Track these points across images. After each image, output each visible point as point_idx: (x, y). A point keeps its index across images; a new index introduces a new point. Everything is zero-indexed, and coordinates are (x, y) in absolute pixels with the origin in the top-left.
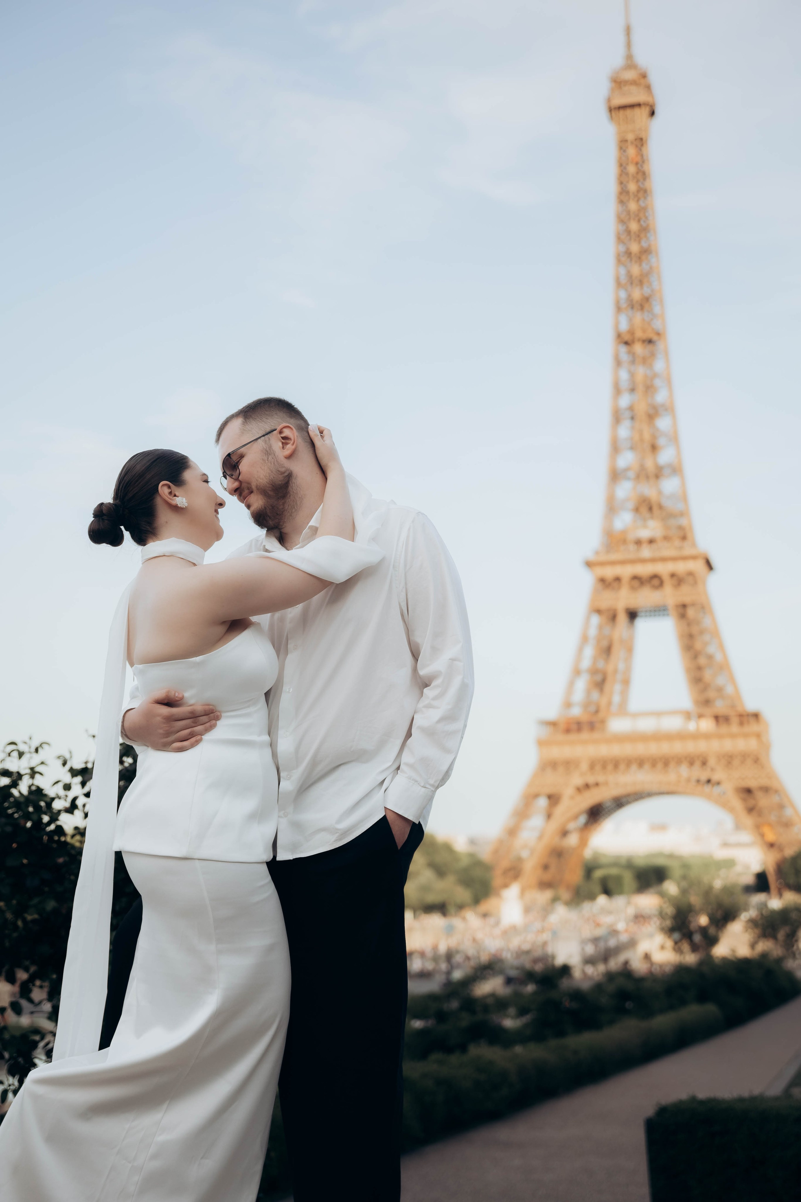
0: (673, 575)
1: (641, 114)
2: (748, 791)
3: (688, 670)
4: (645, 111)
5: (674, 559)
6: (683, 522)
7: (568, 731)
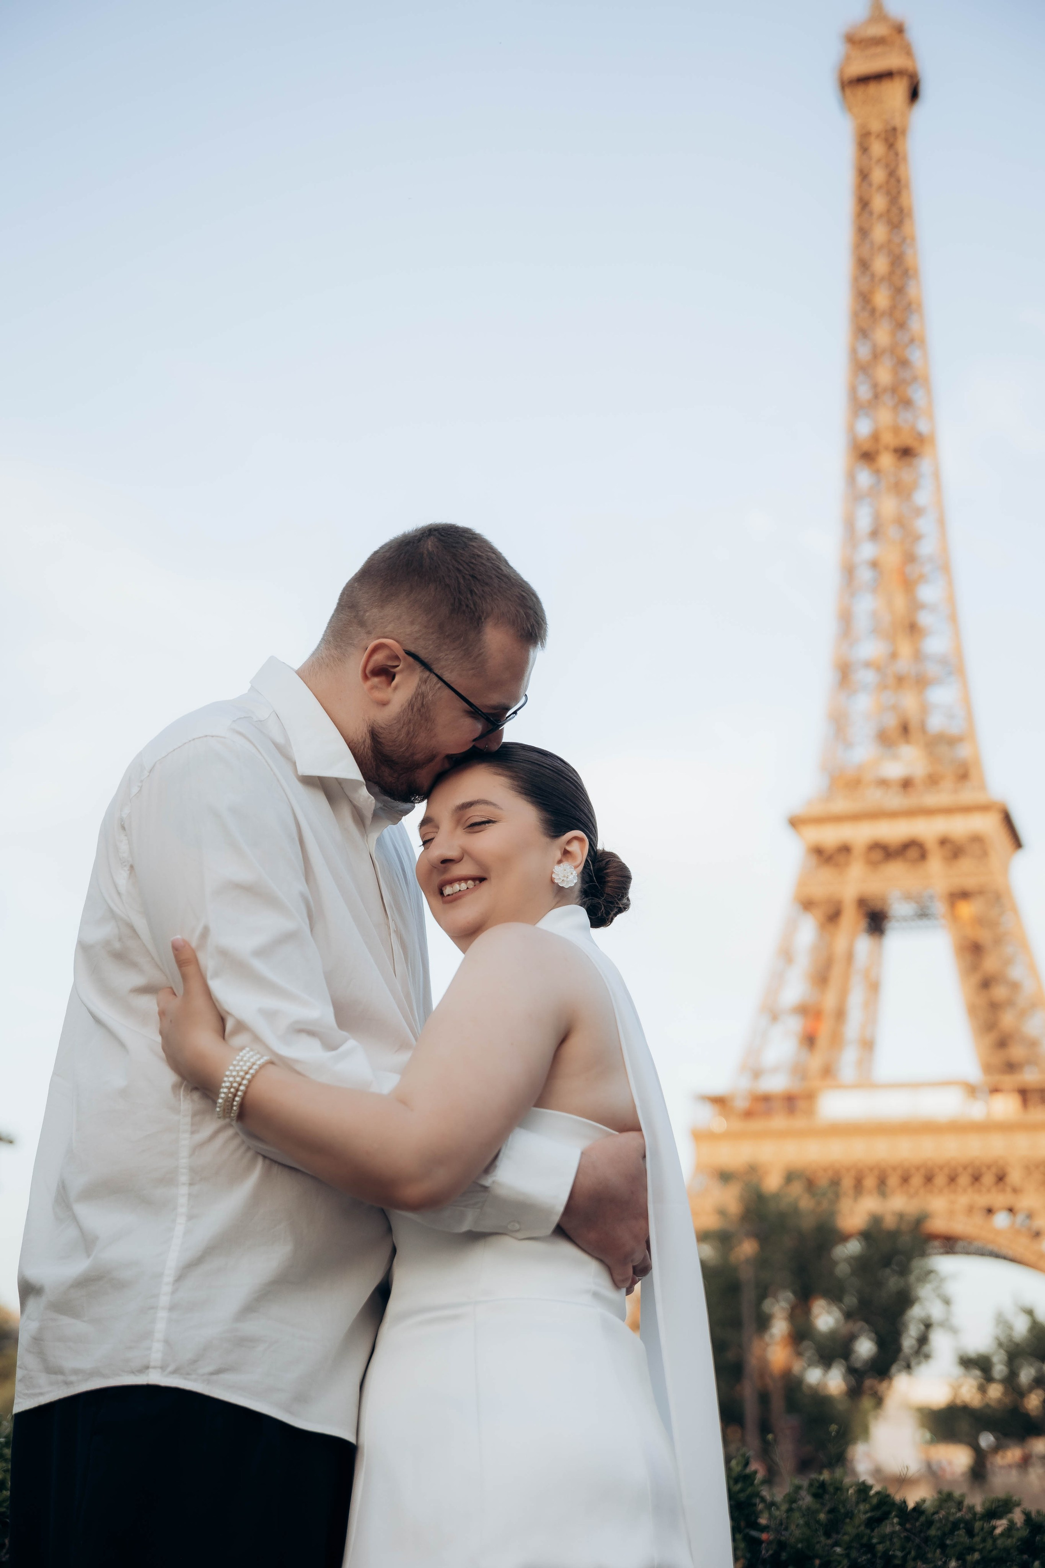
0: (944, 842)
3: (972, 1010)
5: (948, 811)
6: (964, 752)
7: (748, 1114)
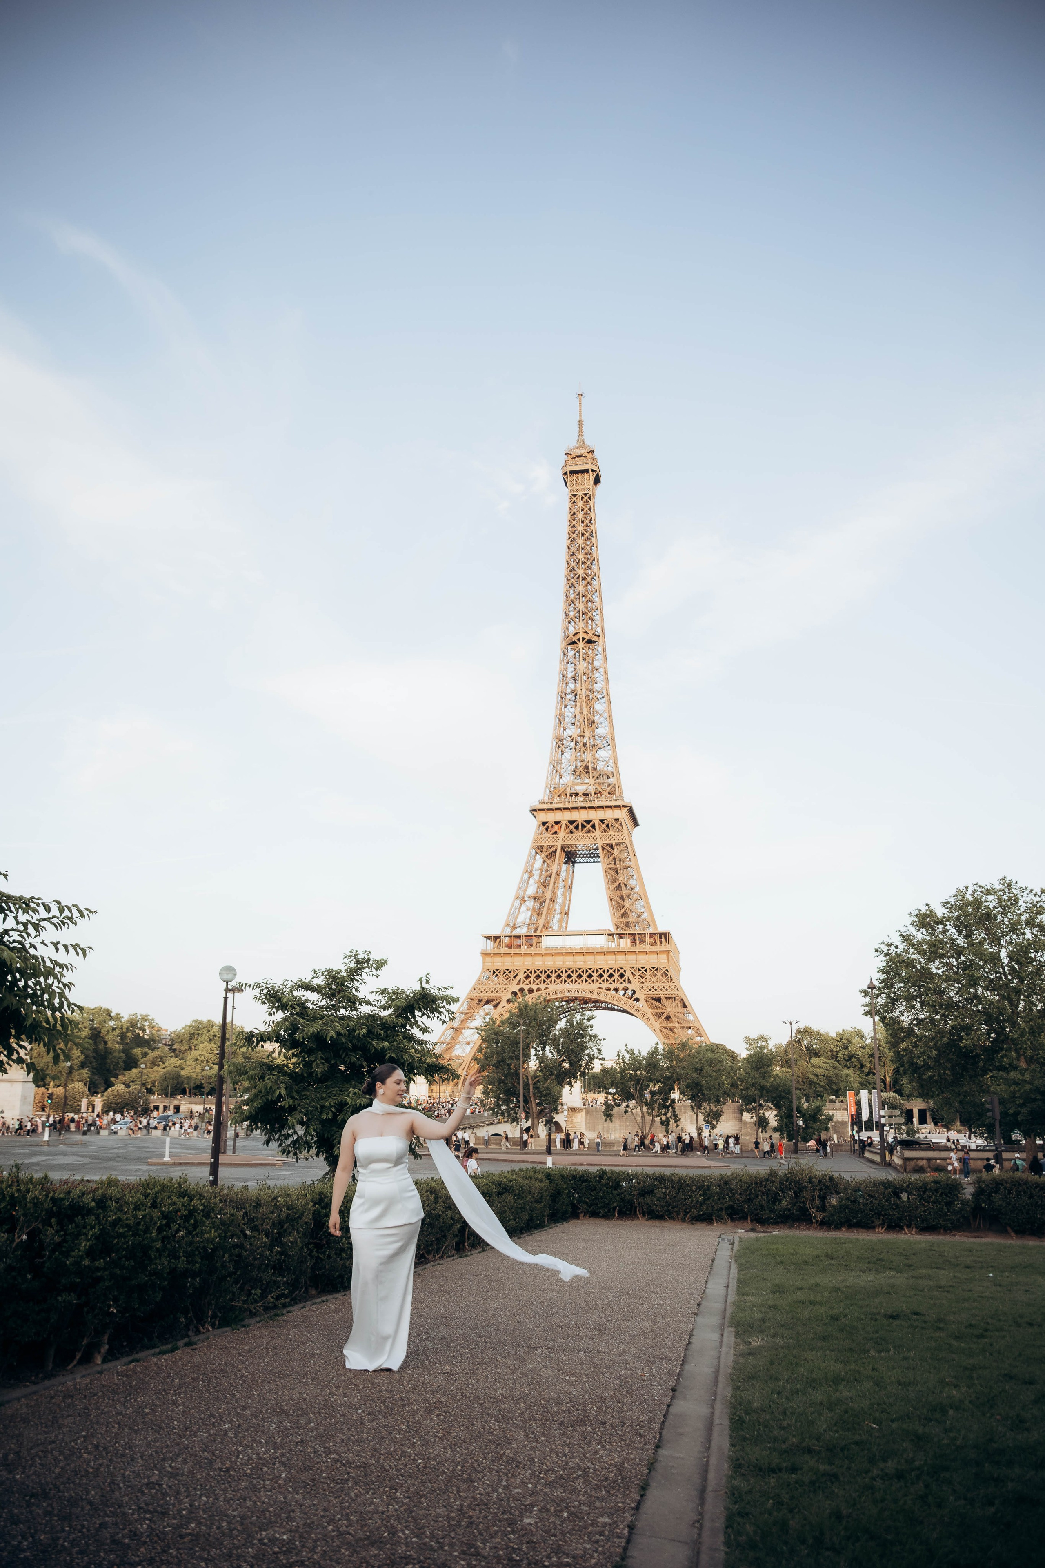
0: (602, 821)
1: (589, 478)
2: (658, 1000)
3: (611, 900)
4: (591, 477)
5: (604, 808)
6: (613, 781)
7: (509, 945)
